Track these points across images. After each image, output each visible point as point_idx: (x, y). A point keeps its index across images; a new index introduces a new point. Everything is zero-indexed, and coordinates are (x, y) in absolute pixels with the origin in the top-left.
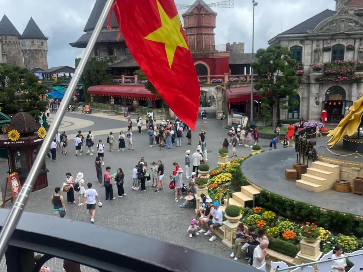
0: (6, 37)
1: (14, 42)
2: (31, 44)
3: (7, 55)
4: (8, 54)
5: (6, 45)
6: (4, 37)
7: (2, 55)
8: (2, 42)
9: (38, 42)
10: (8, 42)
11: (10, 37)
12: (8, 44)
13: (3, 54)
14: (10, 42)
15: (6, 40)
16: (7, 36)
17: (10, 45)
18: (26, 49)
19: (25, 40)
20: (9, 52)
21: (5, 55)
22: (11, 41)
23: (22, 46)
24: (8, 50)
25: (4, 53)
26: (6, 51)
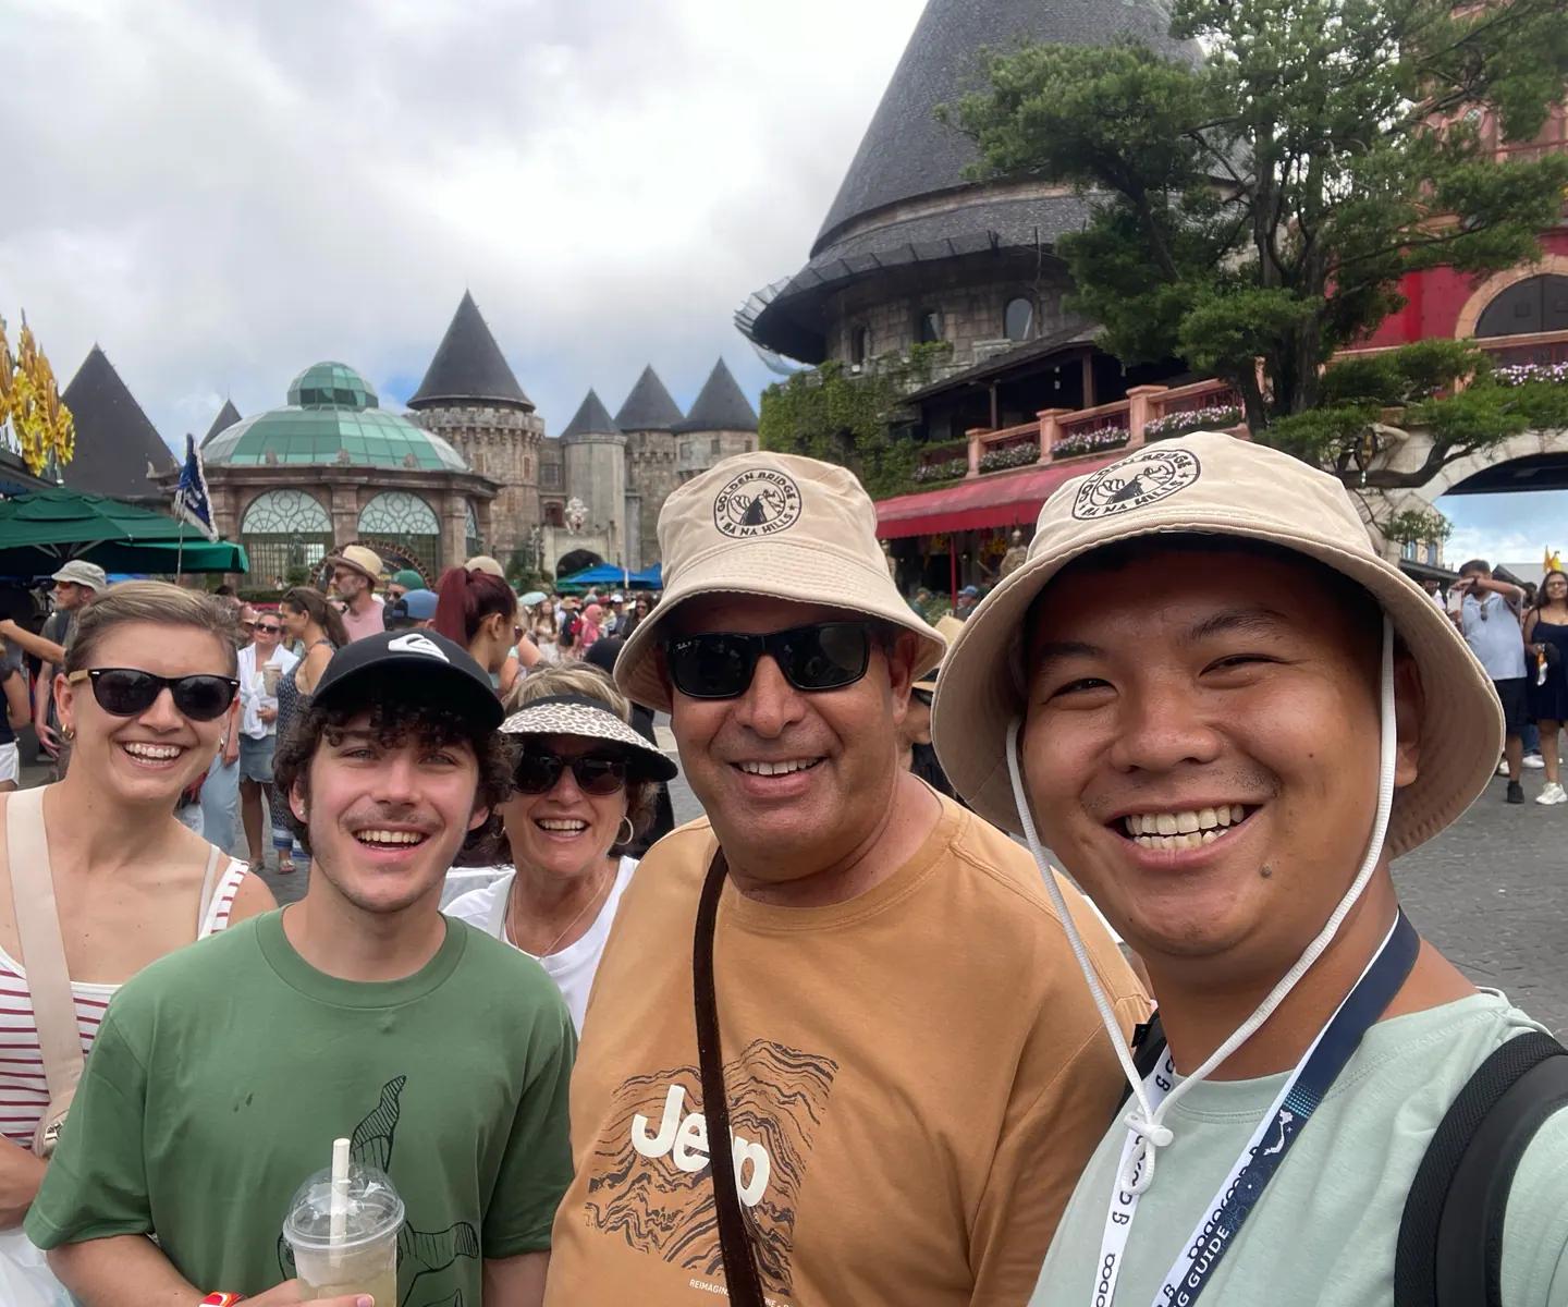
0: (643, 436)
1: (666, 454)
2: (708, 448)
3: (641, 499)
4: (645, 494)
5: (642, 465)
6: (637, 436)
7: (627, 498)
8: (631, 454)
9: (732, 443)
10: (648, 455)
11: (655, 437)
12: (648, 462)
13: (630, 494)
14: (654, 453)
15: (643, 450)
16: (647, 434)
17: (656, 465)
18: (694, 468)
19: (692, 437)
20: (648, 487)
21: (635, 498)
22: (658, 450)
23: (682, 457)
24: (647, 482)
25: (634, 491)
26: (640, 486)
